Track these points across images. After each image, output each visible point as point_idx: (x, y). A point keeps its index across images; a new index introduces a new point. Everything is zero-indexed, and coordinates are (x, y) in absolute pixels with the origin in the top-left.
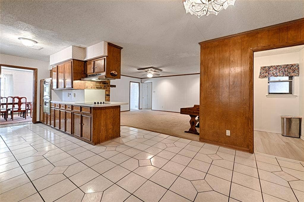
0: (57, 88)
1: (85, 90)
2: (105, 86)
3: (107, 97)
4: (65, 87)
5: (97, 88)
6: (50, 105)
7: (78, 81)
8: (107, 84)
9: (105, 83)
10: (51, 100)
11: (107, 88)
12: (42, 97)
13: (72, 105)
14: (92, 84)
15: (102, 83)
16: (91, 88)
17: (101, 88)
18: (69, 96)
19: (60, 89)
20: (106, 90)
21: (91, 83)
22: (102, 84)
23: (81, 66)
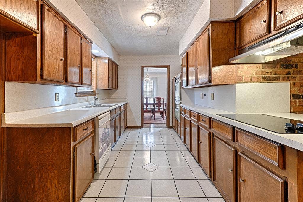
0: (187, 86)
1: (237, 85)
2: (289, 73)
3: (295, 103)
4: (198, 83)
5: (267, 79)
6: (180, 111)
7: (222, 67)
8: (296, 66)
9: (287, 66)
10: (181, 103)
11: (294, 78)
12: (174, 97)
13: (210, 118)
14: (253, 71)
15: (279, 66)
16: (251, 80)
17: (276, 79)
18: (203, 98)
19: (190, 87)
20: (292, 82)
21: (251, 68)
22: (279, 70)
23: (227, 35)
